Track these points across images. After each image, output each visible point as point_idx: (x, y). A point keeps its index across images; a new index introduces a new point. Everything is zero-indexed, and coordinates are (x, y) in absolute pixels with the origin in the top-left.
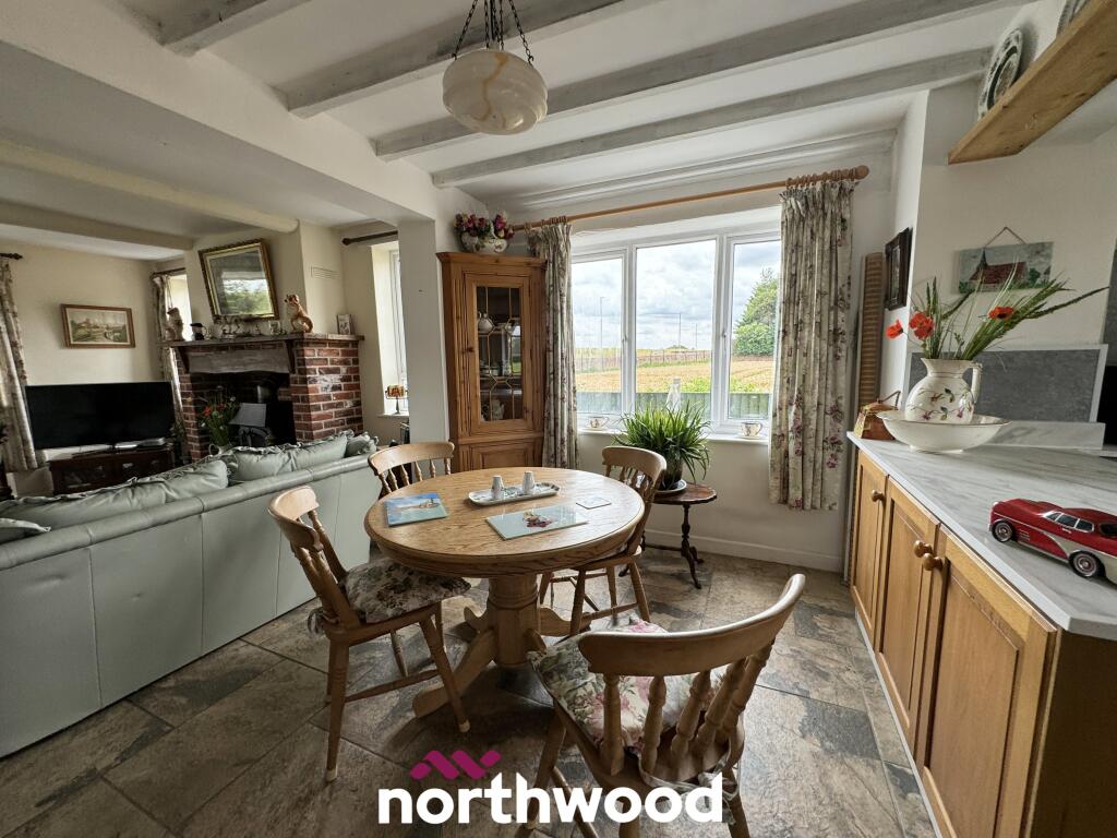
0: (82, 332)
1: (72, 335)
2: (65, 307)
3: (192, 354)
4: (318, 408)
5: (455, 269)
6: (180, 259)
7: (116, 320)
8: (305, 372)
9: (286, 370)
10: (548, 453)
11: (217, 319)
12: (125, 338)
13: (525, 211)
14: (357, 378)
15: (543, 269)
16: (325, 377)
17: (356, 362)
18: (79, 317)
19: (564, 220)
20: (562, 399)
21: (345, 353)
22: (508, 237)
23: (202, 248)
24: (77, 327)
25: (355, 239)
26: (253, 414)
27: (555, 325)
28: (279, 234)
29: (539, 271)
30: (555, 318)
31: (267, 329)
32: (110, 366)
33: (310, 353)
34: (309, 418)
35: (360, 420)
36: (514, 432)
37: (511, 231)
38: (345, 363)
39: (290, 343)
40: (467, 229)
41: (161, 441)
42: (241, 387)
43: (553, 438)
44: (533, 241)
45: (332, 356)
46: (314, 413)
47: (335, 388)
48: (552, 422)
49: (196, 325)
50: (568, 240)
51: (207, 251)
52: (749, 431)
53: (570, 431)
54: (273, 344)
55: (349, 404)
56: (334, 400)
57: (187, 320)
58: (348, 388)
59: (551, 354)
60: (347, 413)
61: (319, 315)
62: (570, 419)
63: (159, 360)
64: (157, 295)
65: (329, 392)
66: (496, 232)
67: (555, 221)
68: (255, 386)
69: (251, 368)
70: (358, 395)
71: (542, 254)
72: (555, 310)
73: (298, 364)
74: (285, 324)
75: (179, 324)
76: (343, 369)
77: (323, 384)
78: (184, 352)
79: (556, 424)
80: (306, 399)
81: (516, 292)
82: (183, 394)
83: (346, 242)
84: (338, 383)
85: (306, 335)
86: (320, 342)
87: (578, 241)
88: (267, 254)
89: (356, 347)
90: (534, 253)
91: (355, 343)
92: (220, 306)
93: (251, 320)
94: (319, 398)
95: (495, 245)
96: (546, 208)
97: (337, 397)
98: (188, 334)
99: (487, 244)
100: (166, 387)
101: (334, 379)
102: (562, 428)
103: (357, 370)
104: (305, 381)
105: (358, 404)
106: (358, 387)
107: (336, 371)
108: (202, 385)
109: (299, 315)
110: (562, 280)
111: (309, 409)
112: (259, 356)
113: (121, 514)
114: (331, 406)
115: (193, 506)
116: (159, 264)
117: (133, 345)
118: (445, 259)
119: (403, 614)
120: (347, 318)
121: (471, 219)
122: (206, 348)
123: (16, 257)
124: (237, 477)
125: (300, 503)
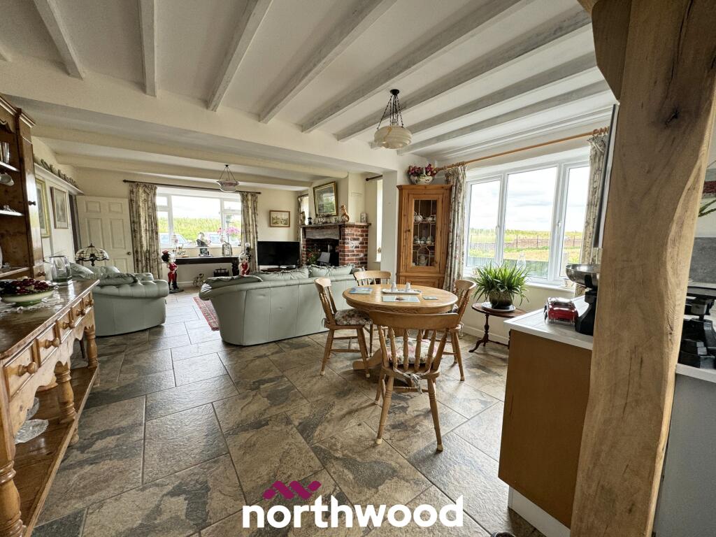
0: (275, 221)
1: (272, 223)
2: (271, 211)
3: (307, 230)
4: (348, 256)
5: (405, 192)
6: (307, 190)
7: (285, 216)
8: (344, 239)
9: (338, 238)
10: (446, 285)
11: (317, 215)
12: (287, 224)
13: (447, 160)
14: (367, 243)
15: (451, 189)
16: (353, 242)
17: (367, 235)
18: (274, 215)
19: (463, 164)
20: (455, 257)
21: (362, 231)
22: (433, 175)
23: (314, 186)
24: (273, 219)
25: (370, 178)
26: (326, 256)
27: (454, 219)
28: (341, 179)
29: (448, 191)
30: (454, 215)
31: (333, 220)
32: (282, 235)
33: (347, 231)
34: (344, 260)
35: (366, 263)
36: (432, 272)
37: (435, 172)
38: (362, 236)
39: (340, 226)
40: (413, 173)
41: (294, 265)
42: (321, 245)
43: (449, 278)
44: (447, 175)
45: (359, 232)
46: (346, 258)
47: (356, 247)
48: (449, 269)
49: (310, 218)
50: (465, 174)
51: (316, 187)
52: (567, 284)
53: (459, 275)
54: (334, 227)
55: (362, 255)
56: (355, 253)
57: (307, 216)
58: (362, 247)
59: (451, 234)
60: (361, 259)
61: (353, 216)
62: (459, 269)
63: (297, 232)
64: (299, 205)
65: (354, 249)
66: (427, 173)
67: (458, 165)
68: (327, 245)
69: (326, 237)
70: (366, 251)
71: (452, 181)
72: (454, 211)
73: (342, 235)
74: (340, 218)
75: (304, 218)
76: (361, 239)
77: (352, 245)
78: (304, 229)
79: (451, 271)
80: (344, 251)
81: (435, 203)
82: (304, 247)
83: (367, 180)
84: (358, 245)
85: (346, 223)
86: (352, 226)
87: (470, 174)
88: (336, 186)
89: (367, 228)
90: (447, 181)
91: (367, 227)
92: (319, 209)
93: (328, 216)
94: (349, 251)
95: (426, 179)
96: (455, 158)
97: (357, 251)
98: (307, 222)
99: (421, 180)
100: (299, 243)
101: (356, 243)
102: (454, 273)
103: (367, 239)
104: (344, 243)
105: (366, 255)
106: (367, 247)
107: (358, 239)
108: (310, 243)
109: (345, 214)
110: (459, 195)
111: (345, 255)
112: (329, 232)
113: (279, 280)
114: (354, 255)
115: (297, 282)
116: (301, 192)
117: (289, 226)
118: (400, 188)
119: (350, 325)
120: (365, 216)
121: (414, 169)
122: (312, 228)
123: (260, 193)
124: (311, 275)
125: (326, 283)
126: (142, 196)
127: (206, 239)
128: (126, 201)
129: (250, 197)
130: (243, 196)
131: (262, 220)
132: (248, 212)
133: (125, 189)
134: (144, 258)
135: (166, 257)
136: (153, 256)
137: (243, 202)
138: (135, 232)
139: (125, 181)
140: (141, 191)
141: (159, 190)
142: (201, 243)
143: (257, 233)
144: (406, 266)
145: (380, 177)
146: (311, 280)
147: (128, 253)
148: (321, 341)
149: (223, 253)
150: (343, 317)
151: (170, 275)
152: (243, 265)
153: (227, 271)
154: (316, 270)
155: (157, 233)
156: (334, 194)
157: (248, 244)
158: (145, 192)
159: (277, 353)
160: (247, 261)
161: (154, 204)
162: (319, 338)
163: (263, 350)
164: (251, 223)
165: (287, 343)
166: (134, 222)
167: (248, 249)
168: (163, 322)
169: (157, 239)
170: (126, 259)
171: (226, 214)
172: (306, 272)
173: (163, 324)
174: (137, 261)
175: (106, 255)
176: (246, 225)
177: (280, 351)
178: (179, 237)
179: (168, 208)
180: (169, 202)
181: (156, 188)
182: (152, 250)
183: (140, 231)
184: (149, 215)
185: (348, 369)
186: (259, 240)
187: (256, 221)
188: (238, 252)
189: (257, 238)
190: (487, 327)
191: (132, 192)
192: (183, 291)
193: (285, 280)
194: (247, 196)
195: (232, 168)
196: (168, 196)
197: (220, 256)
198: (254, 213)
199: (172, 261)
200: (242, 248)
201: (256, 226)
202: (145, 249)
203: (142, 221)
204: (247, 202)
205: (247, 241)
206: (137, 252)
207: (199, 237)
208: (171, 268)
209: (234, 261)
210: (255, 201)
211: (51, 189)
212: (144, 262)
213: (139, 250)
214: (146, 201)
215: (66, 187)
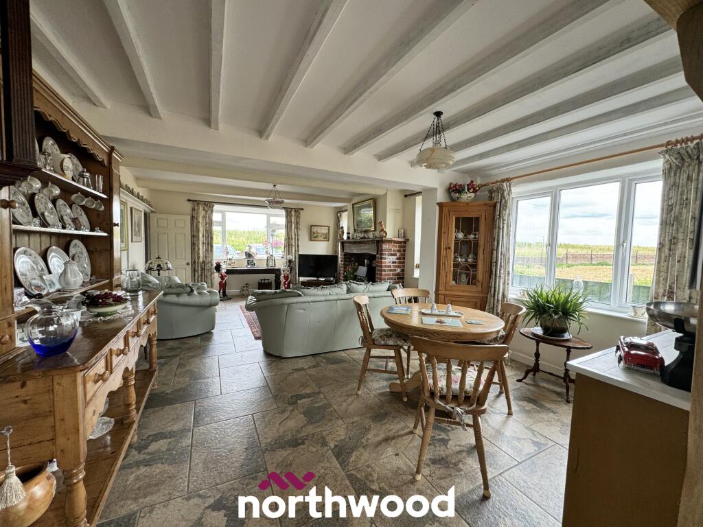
0: (315, 235)
1: (313, 237)
2: (312, 226)
3: (345, 245)
4: (385, 271)
5: (445, 210)
6: (347, 206)
7: (325, 231)
8: (382, 254)
9: (375, 253)
10: (489, 306)
11: (355, 230)
12: (326, 238)
13: (491, 175)
14: (404, 259)
15: (495, 206)
16: (390, 257)
17: (404, 251)
18: (314, 229)
19: (508, 180)
20: (500, 277)
21: (400, 247)
22: (475, 191)
23: (354, 202)
24: (314, 233)
25: (409, 195)
26: (362, 271)
27: (498, 236)
28: (379, 196)
29: (492, 208)
30: (499, 233)
31: (371, 235)
32: (321, 248)
33: (385, 246)
34: (381, 275)
35: (403, 278)
36: (473, 291)
37: (477, 189)
38: (399, 251)
39: (378, 242)
40: (454, 190)
41: (332, 279)
42: (359, 259)
43: (492, 299)
44: (491, 192)
45: (396, 247)
46: (383, 273)
47: (393, 262)
48: (493, 289)
49: (348, 233)
50: (510, 190)
51: (355, 204)
52: (635, 312)
53: (504, 296)
54: (372, 242)
55: (399, 270)
56: (392, 268)
57: (346, 231)
58: (399, 263)
59: (495, 252)
60: (398, 274)
61: (391, 231)
62: (504, 290)
63: (335, 247)
64: (338, 220)
65: (391, 264)
66: (468, 190)
67: (503, 181)
68: (364, 259)
69: (364, 252)
70: (404, 266)
71: (496, 198)
72: (499, 228)
73: (379, 250)
74: (377, 234)
75: (343, 232)
76: (398, 254)
77: (389, 260)
78: (343, 243)
79: (495, 291)
80: (381, 266)
81: (477, 219)
82: (341, 261)
83: (406, 196)
84: (395, 260)
85: (384, 239)
86: (389, 242)
87: (516, 190)
88: (374, 202)
89: (404, 244)
90: (491, 198)
91: (405, 242)
92: (357, 223)
93: (366, 231)
94: (386, 266)
95: (468, 196)
96: (500, 174)
97: (394, 266)
98: (345, 237)
99: (463, 196)
100: (337, 256)
101: (394, 258)
102: (498, 293)
103: (404, 255)
104: (381, 258)
105: (403, 270)
106: (404, 262)
107: (395, 255)
108: (348, 257)
109: (382, 230)
110: (504, 212)
111: (381, 271)
112: (367, 247)
113: (318, 295)
114: (391, 270)
115: (336, 297)
116: (340, 208)
117: (328, 240)
118: (440, 205)
119: (387, 345)
120: (402, 231)
121: (455, 186)
122: (350, 243)
123: (302, 209)
124: (349, 291)
125: (363, 300)
126: (202, 213)
127: (253, 250)
128: (189, 217)
129: (293, 213)
130: (287, 212)
131: (304, 234)
132: (291, 227)
133: (189, 206)
134: (200, 269)
135: (218, 267)
136: (208, 266)
137: (287, 217)
138: (194, 245)
139: (189, 200)
140: (201, 208)
141: (216, 207)
142: (249, 255)
143: (298, 246)
144: (445, 283)
145: (419, 193)
146: (348, 296)
147: (188, 264)
148: (357, 357)
149: (267, 265)
150: (381, 337)
151: (220, 283)
152: (284, 277)
153: (270, 281)
154: (354, 286)
155: (212, 246)
156: (372, 209)
157: (290, 257)
158: (204, 209)
159: (314, 367)
160: (288, 273)
161: (211, 220)
162: (355, 355)
163: (301, 364)
164: (293, 237)
165: (324, 358)
166: (194, 236)
167: (290, 261)
168: (213, 329)
169: (212, 251)
170: (185, 269)
171: (271, 228)
172: (345, 287)
173: (212, 331)
174: (194, 271)
175: (170, 265)
176: (288, 238)
177: (317, 365)
178: (230, 248)
179: (222, 223)
180: (224, 217)
181: (213, 206)
182: (207, 261)
183: (199, 243)
184: (206, 230)
185: (384, 391)
186: (300, 253)
187: (298, 235)
188: (281, 265)
189: (298, 251)
190: (537, 355)
191: (194, 209)
192: (231, 299)
193: (324, 295)
194: (291, 212)
195: (279, 188)
196: (223, 213)
197: (265, 267)
198: (297, 228)
199: (223, 271)
200: (284, 261)
201: (298, 240)
202: (201, 260)
203: (201, 235)
204: (290, 218)
205: (289, 254)
206: (195, 262)
207: (247, 249)
208: (222, 277)
209: (277, 272)
210: (298, 217)
211: (131, 209)
212: (200, 272)
213: (196, 261)
214: (204, 217)
215: (142, 207)
